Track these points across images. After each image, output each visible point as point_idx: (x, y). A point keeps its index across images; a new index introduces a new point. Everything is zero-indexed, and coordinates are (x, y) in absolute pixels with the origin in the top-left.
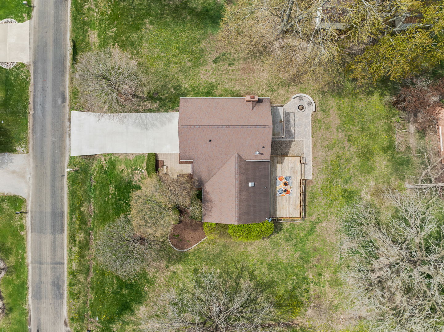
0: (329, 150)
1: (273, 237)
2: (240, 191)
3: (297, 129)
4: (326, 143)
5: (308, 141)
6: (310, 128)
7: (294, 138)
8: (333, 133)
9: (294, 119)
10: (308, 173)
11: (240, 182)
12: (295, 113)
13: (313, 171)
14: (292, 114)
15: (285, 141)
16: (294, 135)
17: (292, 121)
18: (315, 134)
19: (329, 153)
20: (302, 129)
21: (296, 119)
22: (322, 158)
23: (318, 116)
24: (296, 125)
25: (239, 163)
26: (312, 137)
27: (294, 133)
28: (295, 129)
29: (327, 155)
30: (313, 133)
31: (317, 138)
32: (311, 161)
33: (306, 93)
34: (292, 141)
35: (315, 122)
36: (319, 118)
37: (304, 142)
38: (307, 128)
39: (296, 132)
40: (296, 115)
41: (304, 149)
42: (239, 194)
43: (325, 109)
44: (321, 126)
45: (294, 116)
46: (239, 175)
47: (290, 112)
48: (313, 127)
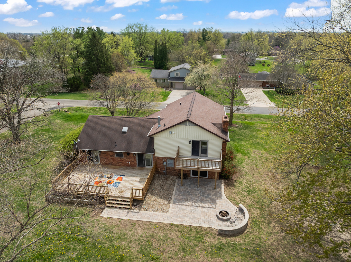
0: (142, 246)
3: (188, 208)
4: (156, 244)
5: (166, 219)
6: (188, 222)
7: (174, 203)
8: (174, 257)
9: (205, 207)
10: (113, 213)
12: (215, 208)
13: (113, 219)
14: (214, 206)
15: (172, 194)
16: (180, 205)
17: (201, 205)
18: (176, 229)
19: (134, 246)
20: (188, 214)
21: (204, 209)
22: (130, 233)
23: (209, 237)
24: (195, 207)
26: (172, 225)
27: (183, 205)
28: (189, 207)
29: (133, 242)
30: (177, 226)
31: (168, 231)
32: (131, 219)
34: (170, 201)
35: (197, 232)
36: (205, 239)
37: (165, 214)
38: (188, 219)
39: (183, 207)
40: (212, 209)
41: (154, 213)
44: (190, 241)
45: (209, 208)
47: (216, 204)
48: (190, 228)
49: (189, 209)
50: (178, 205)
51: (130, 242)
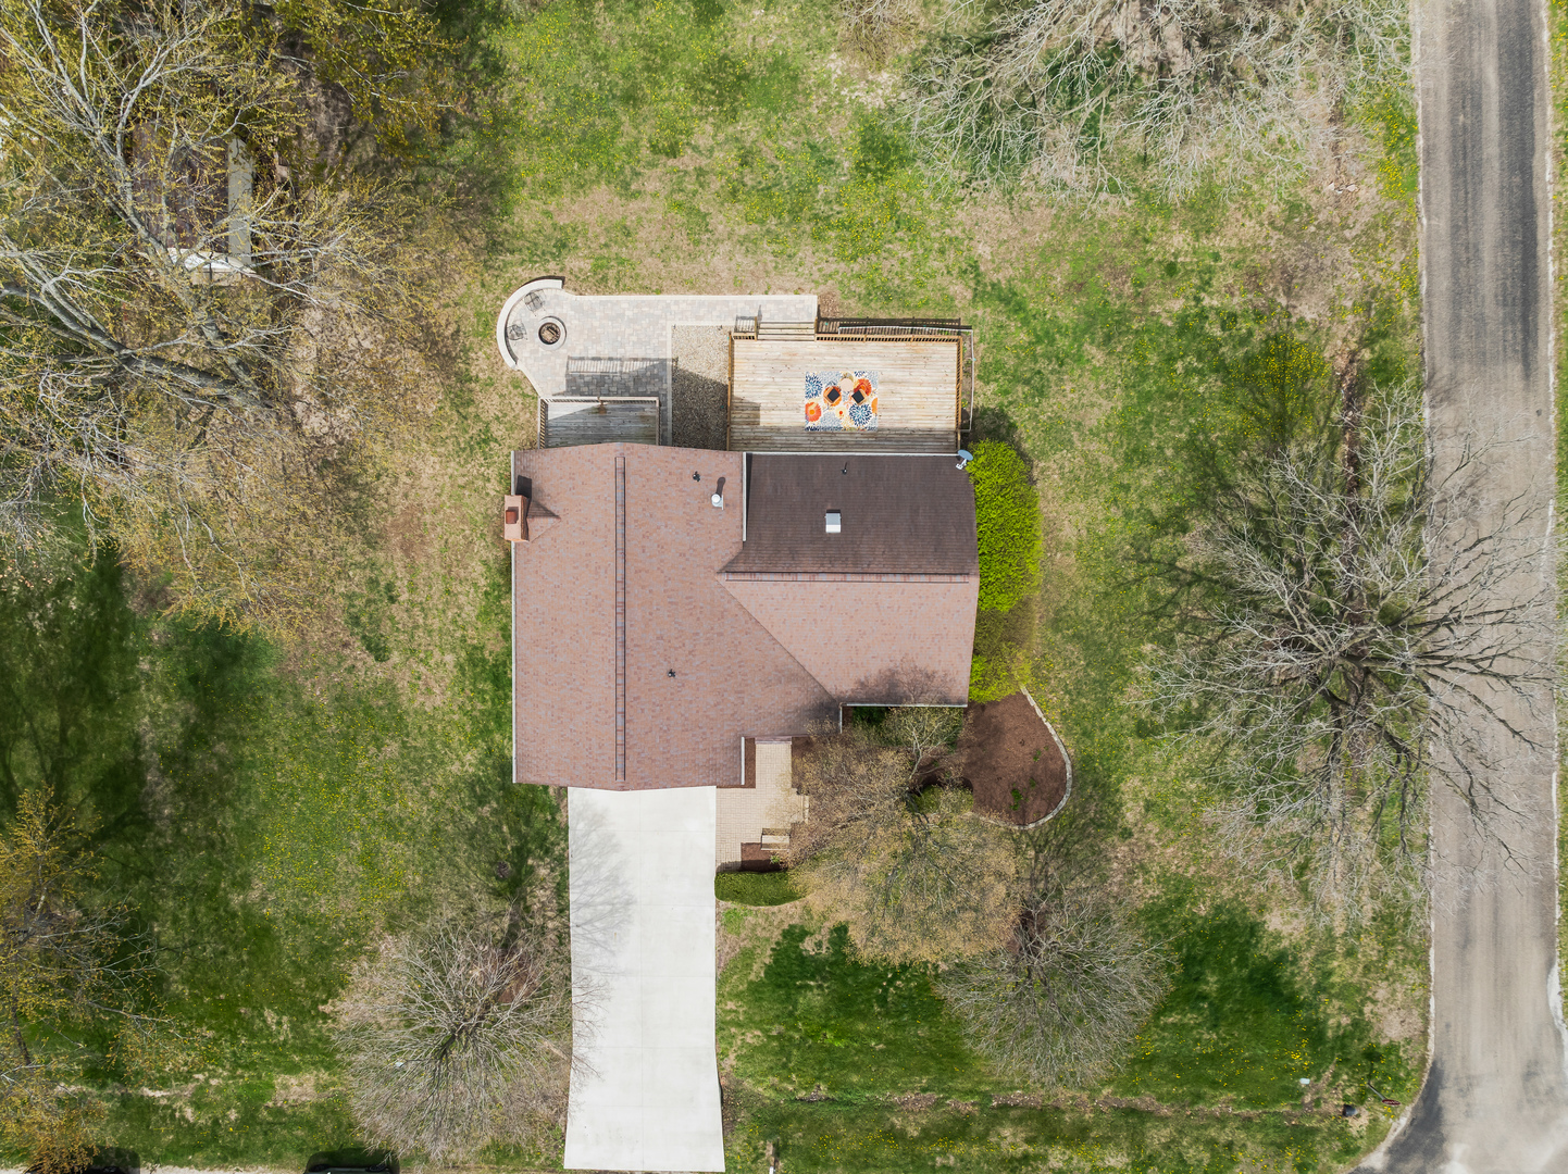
0: (707, 230)
1: (1027, 446)
2: (855, 564)
3: (630, 352)
4: (681, 240)
5: (674, 308)
6: (625, 301)
7: (663, 362)
8: (643, 214)
9: (593, 359)
10: (793, 309)
11: (822, 565)
12: (570, 358)
13: (786, 291)
14: (574, 367)
15: (674, 395)
16: (650, 360)
17: (599, 367)
18: (646, 283)
19: (721, 227)
20: (628, 331)
21: (592, 353)
22: (739, 258)
23: (581, 270)
24: (613, 355)
25: (755, 569)
26: (659, 292)
27: (643, 359)
28: (628, 355)
29: (726, 236)
30: (646, 290)
31: (663, 274)
32: (749, 297)
33: (496, 314)
34: (675, 370)
35: (604, 279)
36: (587, 265)
37: (678, 324)
38: (627, 313)
39: (641, 355)
40: (576, 355)
41: (702, 323)
42: (866, 570)
43: (553, 242)
44: (617, 257)
45: (582, 359)
46: (799, 569)
47: (567, 375)
48: (621, 287)
49: (628, 348)
50: (653, 357)
51: (730, 235)
